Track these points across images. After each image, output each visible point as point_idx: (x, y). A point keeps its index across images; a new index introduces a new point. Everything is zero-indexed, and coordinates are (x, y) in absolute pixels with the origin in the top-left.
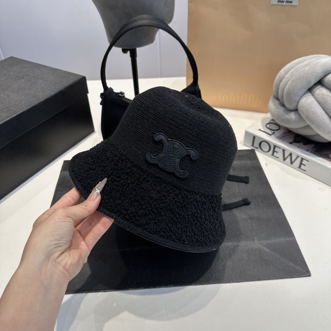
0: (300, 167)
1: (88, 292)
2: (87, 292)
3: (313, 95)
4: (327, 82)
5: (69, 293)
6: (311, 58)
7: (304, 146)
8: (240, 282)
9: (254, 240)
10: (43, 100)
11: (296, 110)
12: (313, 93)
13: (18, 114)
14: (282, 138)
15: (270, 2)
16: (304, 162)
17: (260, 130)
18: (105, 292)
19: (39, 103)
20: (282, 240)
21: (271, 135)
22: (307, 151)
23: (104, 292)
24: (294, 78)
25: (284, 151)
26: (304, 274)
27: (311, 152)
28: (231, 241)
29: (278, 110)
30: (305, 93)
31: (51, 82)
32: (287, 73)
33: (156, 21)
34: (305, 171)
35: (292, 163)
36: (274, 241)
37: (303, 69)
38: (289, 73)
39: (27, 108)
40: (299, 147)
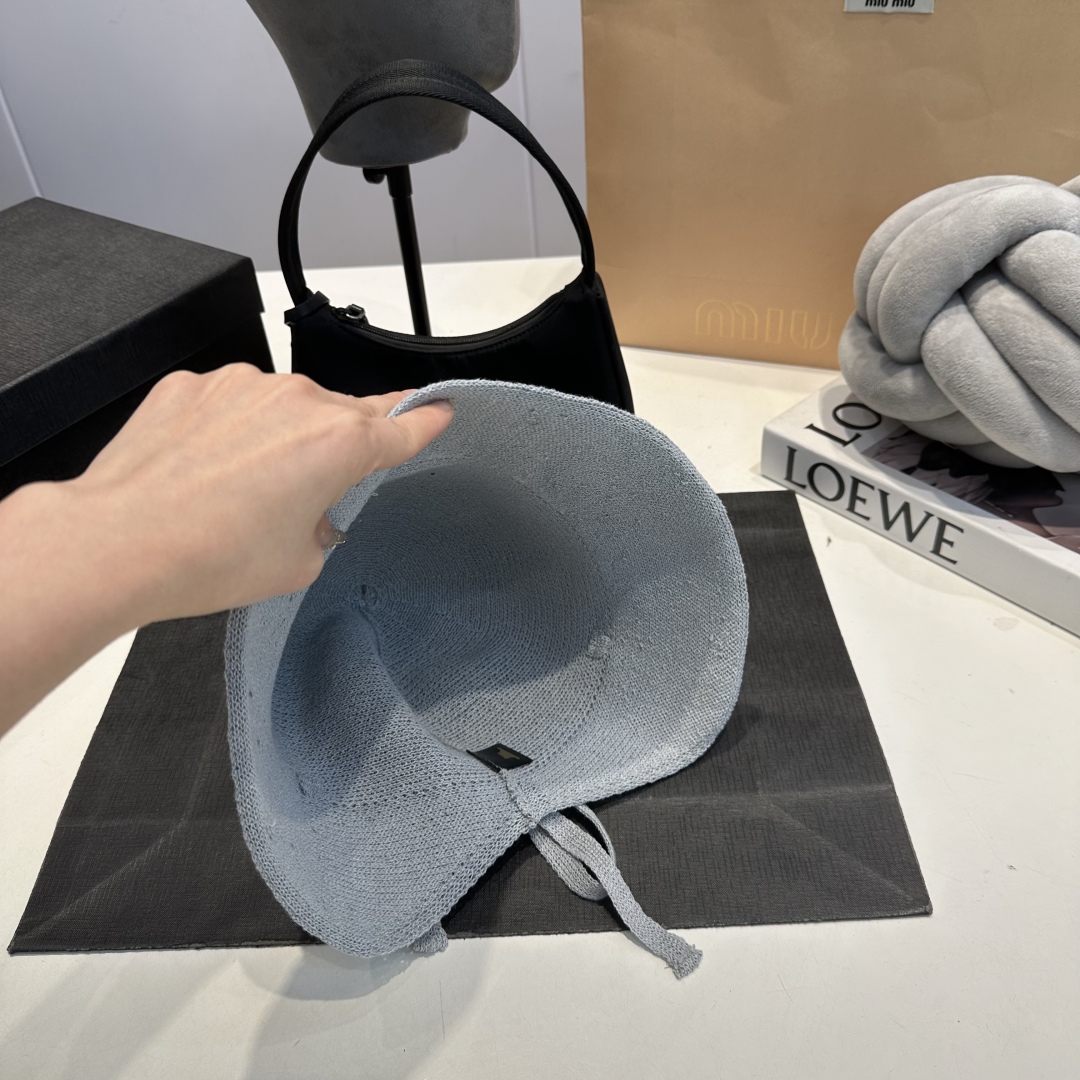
0: (936, 551)
1: (203, 948)
2: (200, 945)
3: (971, 311)
4: (1014, 266)
5: (144, 946)
6: (975, 188)
7: (953, 480)
8: (693, 927)
9: (755, 789)
10: (105, 334)
11: (916, 362)
12: (972, 305)
13: (21, 378)
14: (880, 455)
15: (843, 7)
16: (949, 533)
17: (811, 427)
18: (257, 946)
19: (92, 346)
20: (848, 791)
21: (845, 443)
22: (961, 496)
23: (252, 946)
24: (907, 257)
25: (884, 495)
26: (908, 907)
27: (972, 501)
28: (678, 793)
29: (864, 362)
30: (946, 305)
31: (140, 278)
32: (891, 239)
33: (443, 80)
34: (954, 562)
35: (911, 536)
36: (820, 793)
37: (936, 226)
38: (899, 238)
39: (53, 362)
40: (934, 485)
